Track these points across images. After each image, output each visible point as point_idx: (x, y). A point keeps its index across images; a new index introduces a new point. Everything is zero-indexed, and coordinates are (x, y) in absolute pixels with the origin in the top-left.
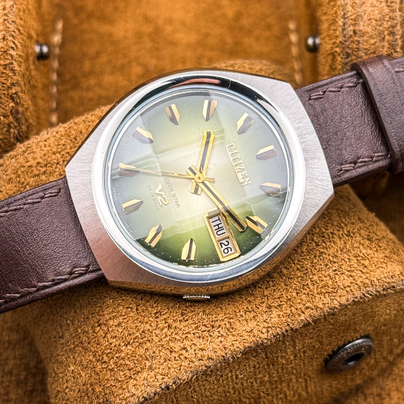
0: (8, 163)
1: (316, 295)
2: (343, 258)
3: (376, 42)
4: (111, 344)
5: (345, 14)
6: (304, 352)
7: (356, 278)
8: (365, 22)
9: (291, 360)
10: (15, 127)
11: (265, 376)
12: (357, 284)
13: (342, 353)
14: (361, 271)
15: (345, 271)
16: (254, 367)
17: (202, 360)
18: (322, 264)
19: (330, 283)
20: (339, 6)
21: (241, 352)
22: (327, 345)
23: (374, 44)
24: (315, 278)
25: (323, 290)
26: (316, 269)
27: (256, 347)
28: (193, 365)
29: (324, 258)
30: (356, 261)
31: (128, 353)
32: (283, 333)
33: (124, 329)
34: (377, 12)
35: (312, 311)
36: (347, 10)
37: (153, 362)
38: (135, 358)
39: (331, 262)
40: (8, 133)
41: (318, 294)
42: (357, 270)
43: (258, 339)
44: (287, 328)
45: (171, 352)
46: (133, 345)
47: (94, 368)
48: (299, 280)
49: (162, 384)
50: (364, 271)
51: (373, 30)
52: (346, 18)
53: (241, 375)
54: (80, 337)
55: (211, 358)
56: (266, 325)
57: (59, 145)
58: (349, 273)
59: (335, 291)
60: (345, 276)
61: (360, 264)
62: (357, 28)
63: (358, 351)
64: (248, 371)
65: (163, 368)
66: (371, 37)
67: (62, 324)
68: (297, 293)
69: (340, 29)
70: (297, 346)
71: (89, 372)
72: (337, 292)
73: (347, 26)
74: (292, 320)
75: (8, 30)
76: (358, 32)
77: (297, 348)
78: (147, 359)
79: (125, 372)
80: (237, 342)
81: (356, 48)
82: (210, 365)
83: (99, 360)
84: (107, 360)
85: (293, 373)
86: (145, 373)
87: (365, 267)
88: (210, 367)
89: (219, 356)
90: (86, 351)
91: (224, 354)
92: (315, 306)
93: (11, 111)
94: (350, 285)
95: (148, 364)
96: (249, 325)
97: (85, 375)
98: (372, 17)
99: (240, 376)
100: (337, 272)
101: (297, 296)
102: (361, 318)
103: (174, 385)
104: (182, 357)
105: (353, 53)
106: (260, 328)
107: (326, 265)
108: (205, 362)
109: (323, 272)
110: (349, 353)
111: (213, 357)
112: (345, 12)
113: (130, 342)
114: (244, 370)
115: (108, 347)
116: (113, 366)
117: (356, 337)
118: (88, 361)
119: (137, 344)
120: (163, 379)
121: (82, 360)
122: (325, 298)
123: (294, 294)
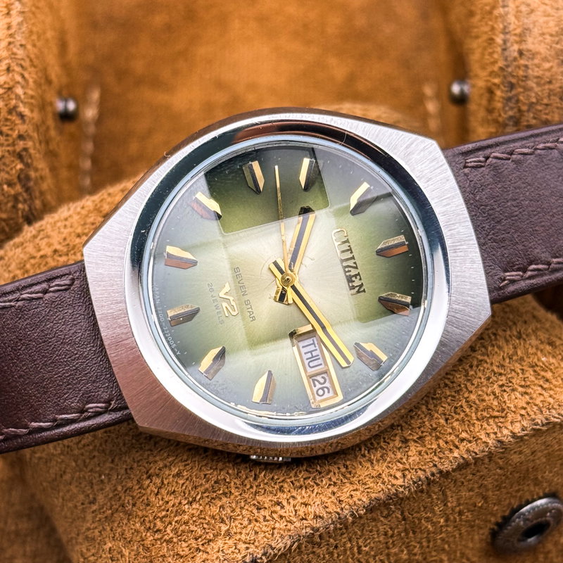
0: (10, 254)
1: (475, 421)
2: (513, 368)
3: (552, 67)
4: (167, 502)
5: (505, 27)
6: (461, 513)
7: (535, 396)
8: (535, 38)
9: (442, 526)
10: (25, 201)
11: (403, 551)
12: (536, 405)
13: (517, 520)
14: (541, 386)
15: (516, 386)
16: (386, 534)
17: (306, 519)
18: (483, 377)
19: (495, 403)
20: (496, 17)
21: (364, 507)
22: (495, 504)
23: (549, 69)
24: (473, 397)
25: (485, 414)
26: (473, 384)
27: (387, 500)
28: (293, 526)
29: (485, 368)
30: (532, 373)
31: (193, 514)
32: (427, 478)
33: (187, 479)
34: (552, 24)
35: (469, 445)
36: (509, 21)
37: (232, 524)
38: (203, 521)
39: (495, 374)
40: (14, 210)
41: (478, 419)
42: (535, 385)
43: (390, 487)
44: (434, 470)
45: (259, 509)
46: (201, 502)
47: (143, 540)
48: (449, 400)
49: (245, 556)
50: (545, 386)
51: (547, 49)
52: (507, 33)
53: (365, 546)
54: (120, 498)
55: (320, 517)
56: (401, 466)
57: (85, 224)
58: (523, 390)
59: (503, 415)
60: (518, 394)
61: (539, 377)
62: (524, 47)
63: (542, 517)
64: (377, 540)
65: (247, 532)
66: (545, 59)
67: (94, 481)
68: (447, 420)
69: (499, 49)
70: (449, 501)
71: (135, 548)
72: (506, 417)
73: (508, 44)
74: (440, 458)
75: (15, 58)
76: (525, 53)
77: (449, 504)
78: (223, 521)
79: (189, 542)
80: (358, 493)
81: (523, 76)
82: (318, 525)
83: (150, 528)
84: (161, 528)
85: (443, 550)
86: (220, 541)
87: (547, 380)
88: (318, 530)
89: (330, 513)
90: (131, 517)
91: (339, 510)
92: (474, 438)
93: (19, 177)
94: (525, 405)
95: (224, 528)
96: (376, 467)
97: (130, 553)
98: (545, 31)
99: (364, 549)
100: (505, 388)
101: (447, 423)
102: (544, 460)
103: (264, 558)
104: (275, 516)
105: (518, 84)
106: (392, 472)
107: (489, 379)
108: (310, 522)
109: (484, 389)
110: (528, 520)
111: (321, 515)
112: (505, 24)
113: (195, 498)
114: (370, 538)
115: (163, 507)
116: (171, 535)
117: (538, 494)
118: (133, 531)
119: (207, 500)
120: (247, 548)
121: (125, 530)
122: (488, 425)
123: (442, 421)
